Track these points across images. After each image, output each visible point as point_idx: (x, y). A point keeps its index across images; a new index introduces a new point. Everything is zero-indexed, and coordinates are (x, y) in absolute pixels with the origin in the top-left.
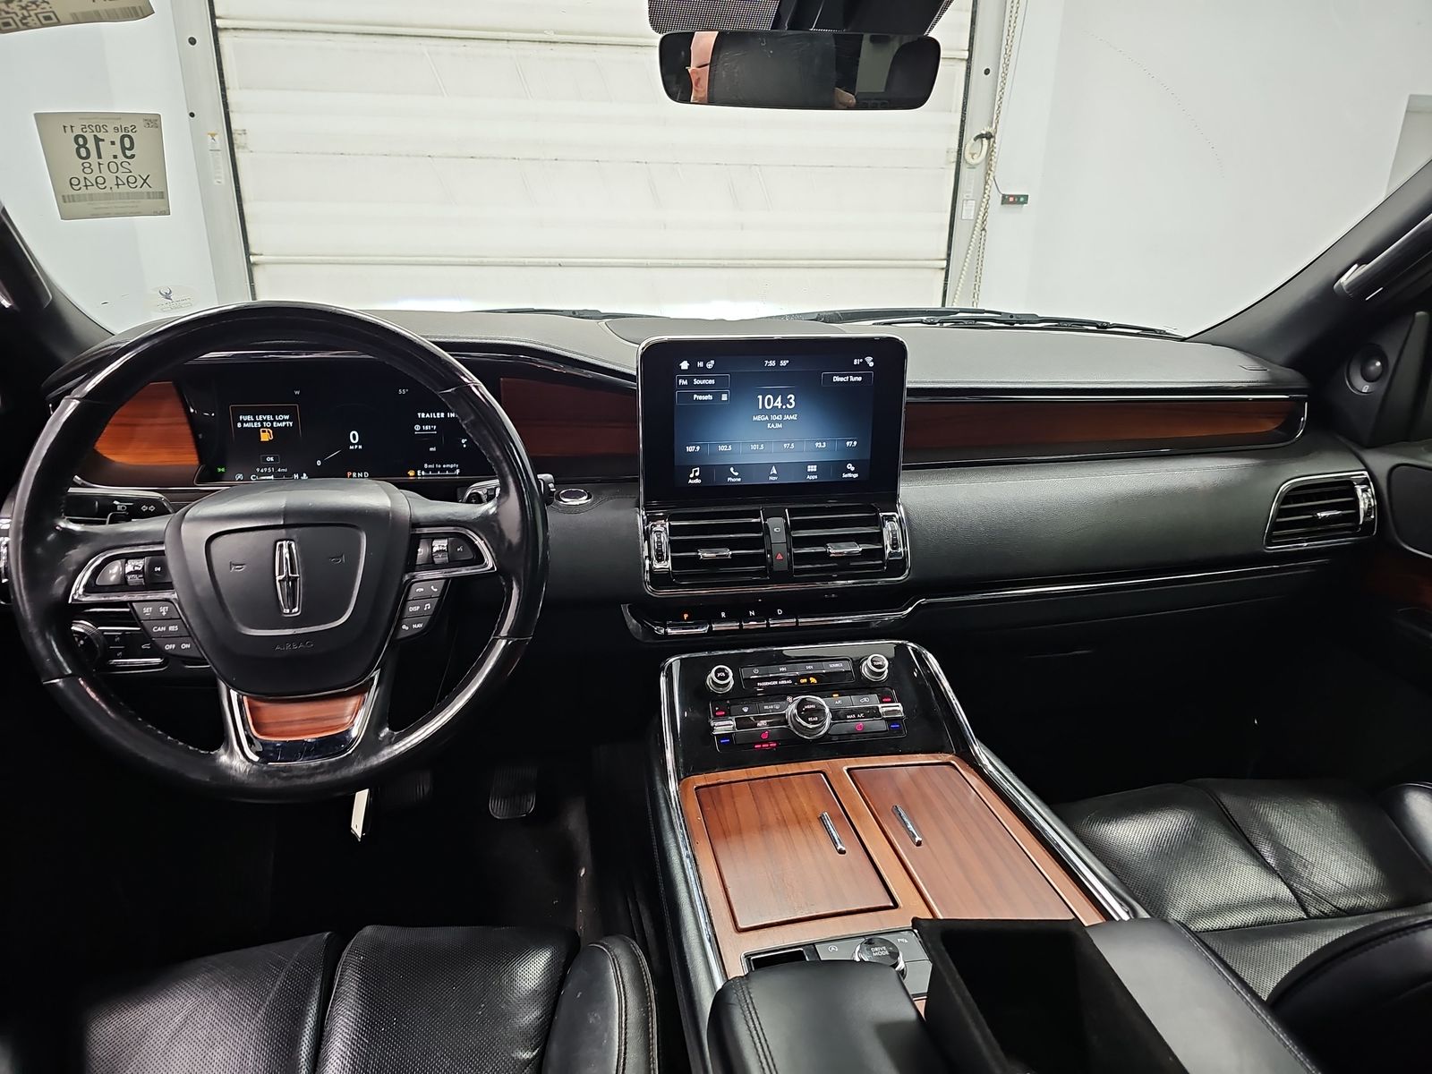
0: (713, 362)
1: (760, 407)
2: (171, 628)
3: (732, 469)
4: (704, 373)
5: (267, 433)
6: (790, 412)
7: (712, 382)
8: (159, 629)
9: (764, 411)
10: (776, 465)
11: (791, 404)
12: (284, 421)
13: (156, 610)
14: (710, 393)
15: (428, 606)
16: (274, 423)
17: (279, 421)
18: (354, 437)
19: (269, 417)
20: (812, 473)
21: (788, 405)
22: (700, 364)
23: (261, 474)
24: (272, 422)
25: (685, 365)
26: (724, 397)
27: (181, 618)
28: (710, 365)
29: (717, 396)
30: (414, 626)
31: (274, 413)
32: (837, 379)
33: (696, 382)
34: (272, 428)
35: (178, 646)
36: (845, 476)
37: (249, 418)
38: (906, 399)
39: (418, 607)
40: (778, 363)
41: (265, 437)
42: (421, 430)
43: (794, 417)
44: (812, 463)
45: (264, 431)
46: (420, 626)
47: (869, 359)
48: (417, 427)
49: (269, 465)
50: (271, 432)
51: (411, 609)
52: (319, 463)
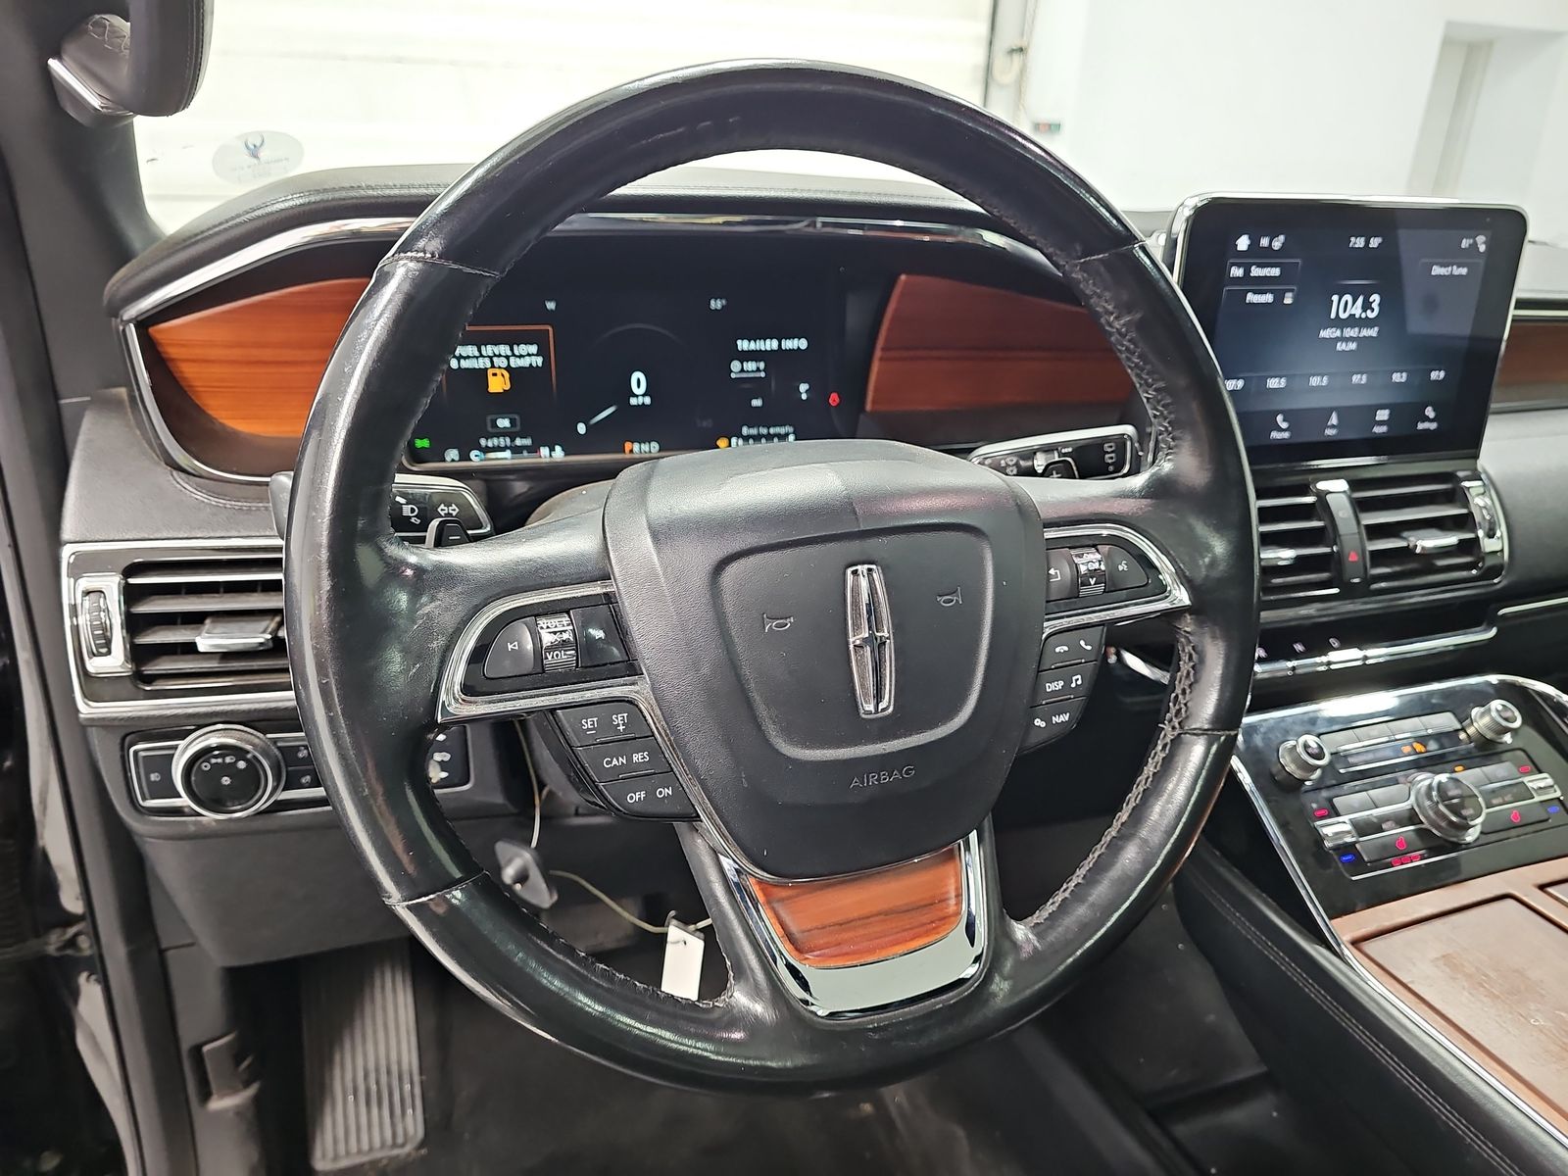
0: (1282, 238)
1: (1333, 316)
2: (637, 758)
3: (1280, 418)
4: (1264, 256)
5: (499, 377)
6: (1367, 323)
7: (1275, 272)
8: (615, 762)
9: (1339, 323)
10: (1340, 411)
11: (1373, 310)
12: (528, 356)
13: (606, 725)
14: (1271, 291)
15: (1077, 680)
16: (512, 359)
17: (521, 356)
18: (638, 382)
19: (504, 349)
20: (1381, 423)
21: (1369, 311)
22: (1264, 242)
23: (487, 450)
24: (507, 357)
25: (1243, 243)
26: (1288, 300)
27: (653, 735)
28: (1277, 244)
29: (1279, 296)
30: (1055, 719)
31: (512, 340)
32: (1437, 270)
33: (1256, 272)
34: (508, 368)
35: (650, 794)
36: (1421, 426)
37: (471, 350)
38: (1512, 312)
39: (1061, 683)
40: (1367, 242)
41: (498, 384)
42: (742, 371)
43: (1373, 332)
44: (1383, 407)
45: (494, 375)
46: (1065, 718)
47: (1481, 239)
48: (736, 366)
49: (503, 433)
50: (507, 375)
51: (1050, 687)
52: (581, 428)
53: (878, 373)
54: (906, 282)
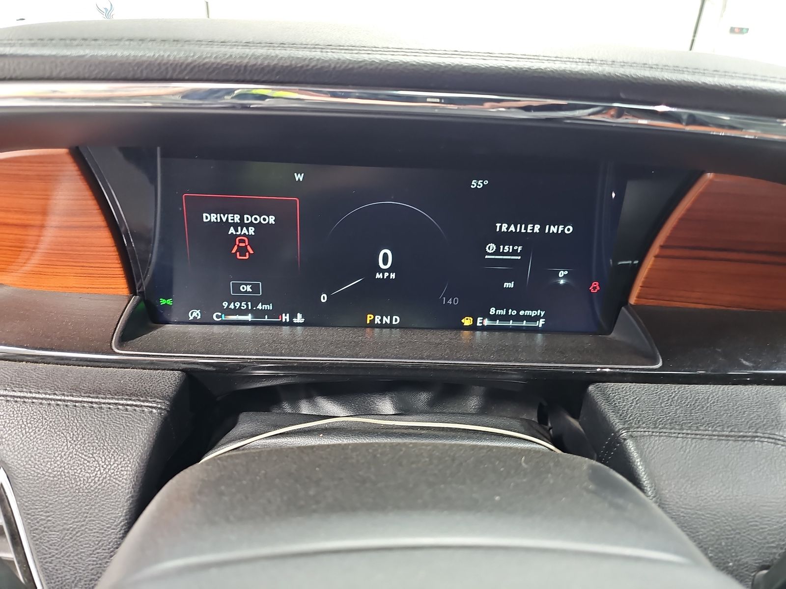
18: (385, 258)
23: (229, 312)
42: (497, 252)
48: (491, 247)
49: (245, 297)
52: (324, 298)
53: (651, 269)
54: (711, 181)
